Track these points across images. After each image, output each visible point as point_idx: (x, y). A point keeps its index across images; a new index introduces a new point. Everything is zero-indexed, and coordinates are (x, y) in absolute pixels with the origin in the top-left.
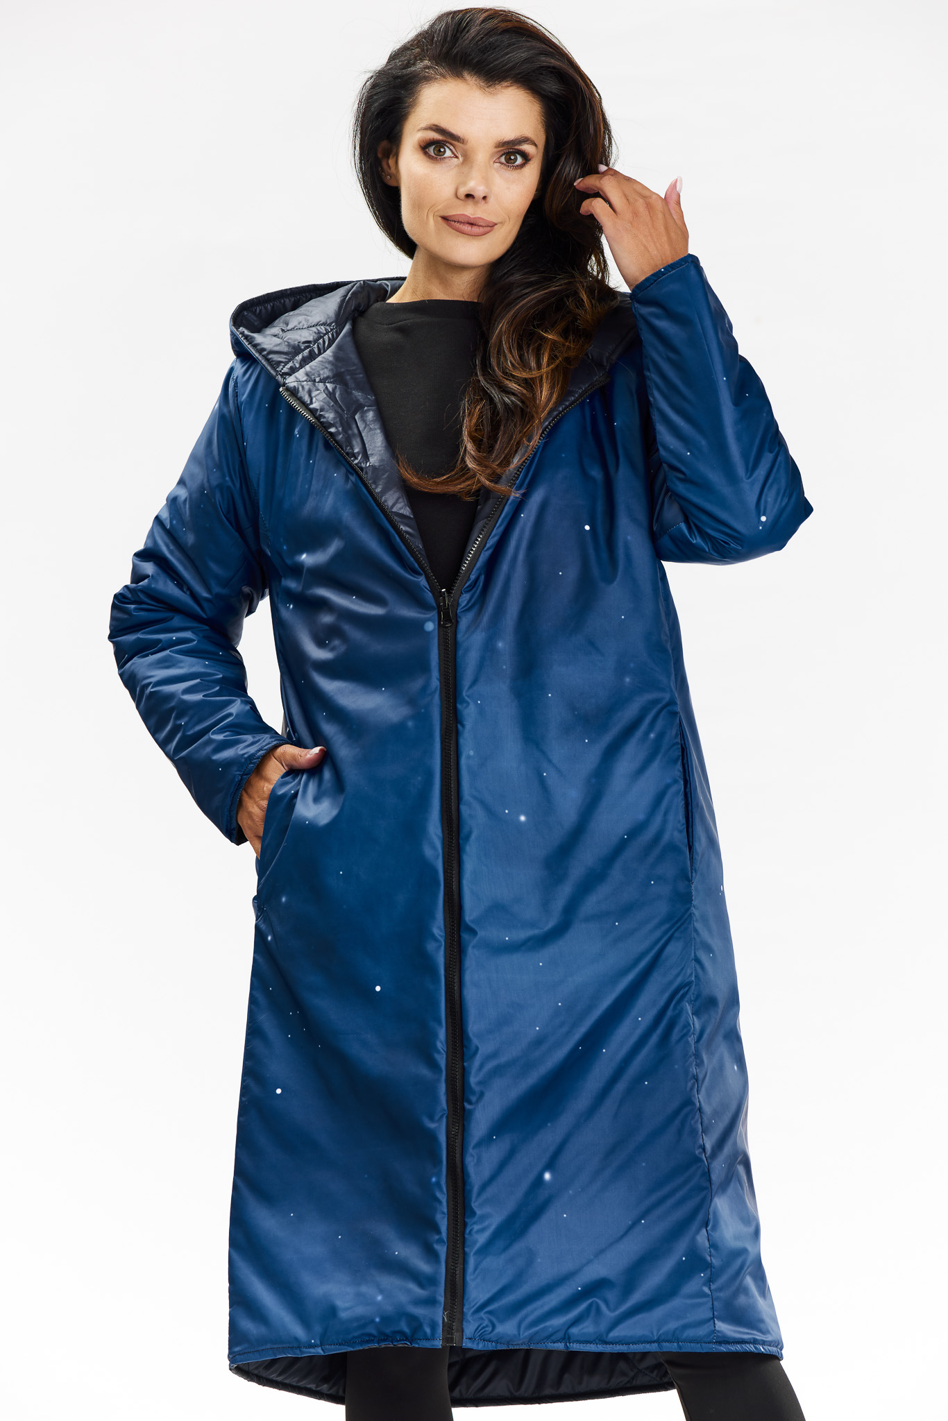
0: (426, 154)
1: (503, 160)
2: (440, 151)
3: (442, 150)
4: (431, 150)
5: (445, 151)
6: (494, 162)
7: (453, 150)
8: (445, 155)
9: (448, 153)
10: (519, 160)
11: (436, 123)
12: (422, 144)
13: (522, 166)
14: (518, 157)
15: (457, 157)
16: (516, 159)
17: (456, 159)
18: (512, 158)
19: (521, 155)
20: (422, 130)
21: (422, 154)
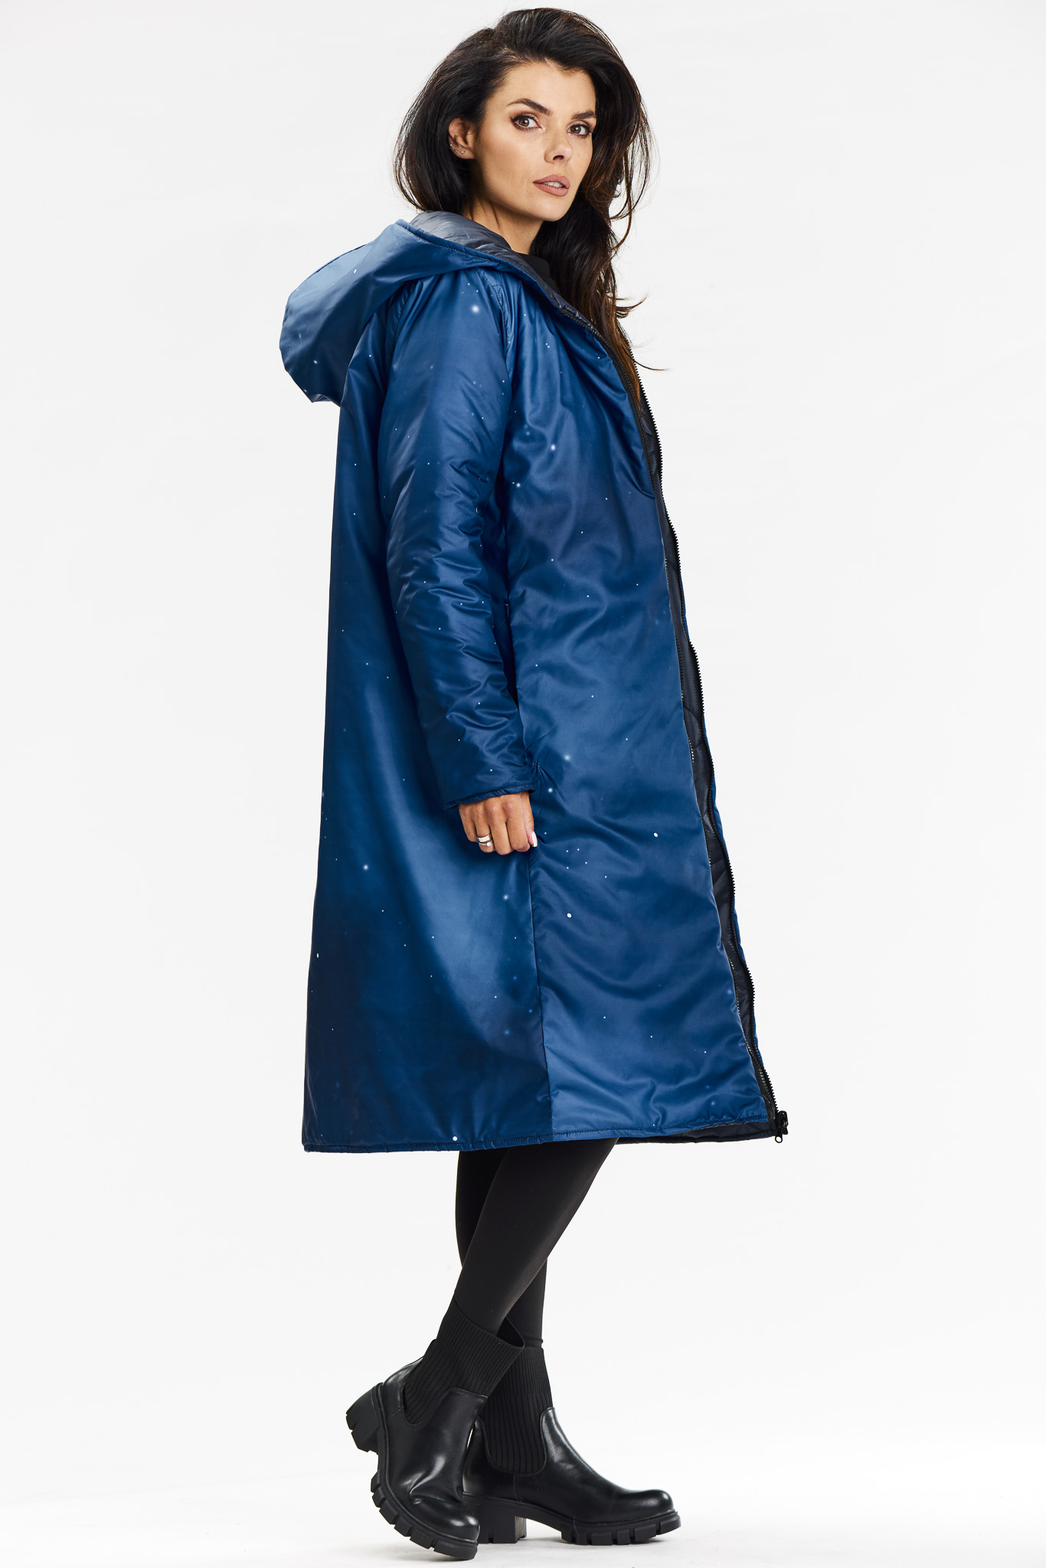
0: (515, 125)
1: (569, 131)
2: (524, 122)
3: (526, 122)
4: (518, 122)
5: (528, 123)
6: (567, 134)
7: (537, 120)
8: (529, 126)
9: (532, 123)
10: (583, 131)
11: (526, 98)
12: (513, 117)
13: (584, 136)
14: (582, 128)
15: (540, 127)
16: (580, 130)
17: (540, 129)
18: (577, 129)
19: (583, 126)
20: (512, 103)
21: (511, 126)
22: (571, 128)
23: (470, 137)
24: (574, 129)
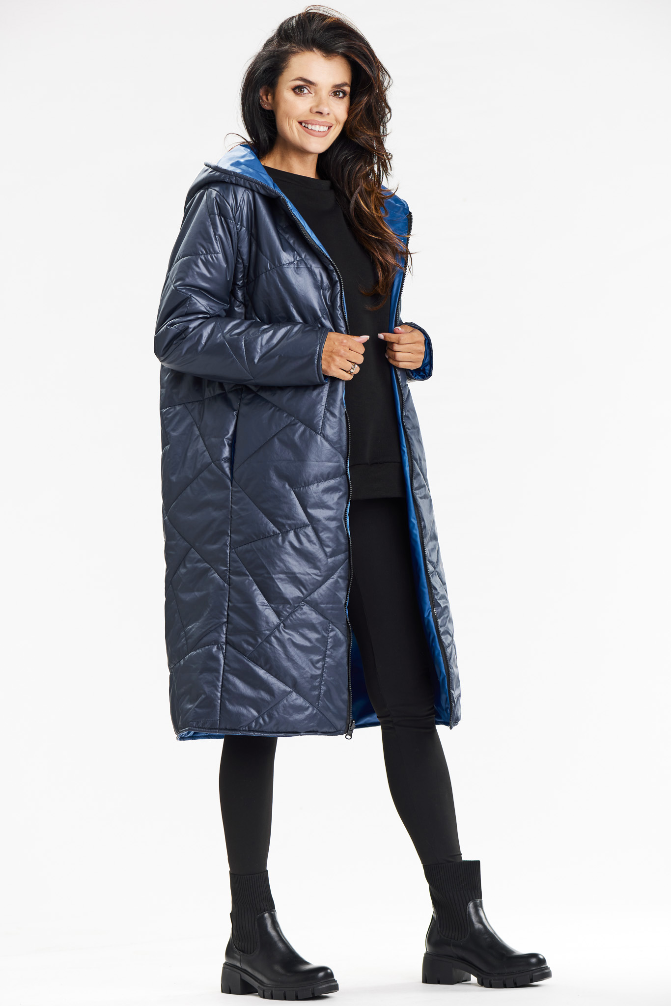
0: (295, 92)
1: (333, 94)
2: (301, 90)
3: (303, 90)
4: (297, 90)
5: (304, 90)
6: (330, 96)
7: (309, 89)
8: (305, 92)
9: (306, 91)
10: (341, 95)
11: (301, 76)
12: (294, 88)
13: (342, 97)
16: (339, 94)
17: (311, 94)
18: (338, 93)
19: (342, 92)
20: (292, 80)
21: (292, 93)
22: (334, 92)
23: (269, 97)
24: (335, 94)
